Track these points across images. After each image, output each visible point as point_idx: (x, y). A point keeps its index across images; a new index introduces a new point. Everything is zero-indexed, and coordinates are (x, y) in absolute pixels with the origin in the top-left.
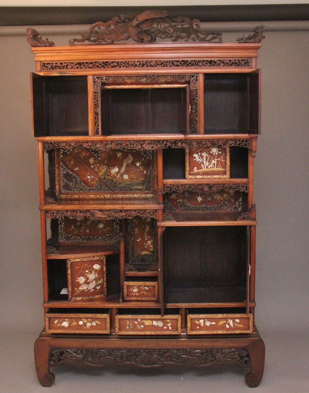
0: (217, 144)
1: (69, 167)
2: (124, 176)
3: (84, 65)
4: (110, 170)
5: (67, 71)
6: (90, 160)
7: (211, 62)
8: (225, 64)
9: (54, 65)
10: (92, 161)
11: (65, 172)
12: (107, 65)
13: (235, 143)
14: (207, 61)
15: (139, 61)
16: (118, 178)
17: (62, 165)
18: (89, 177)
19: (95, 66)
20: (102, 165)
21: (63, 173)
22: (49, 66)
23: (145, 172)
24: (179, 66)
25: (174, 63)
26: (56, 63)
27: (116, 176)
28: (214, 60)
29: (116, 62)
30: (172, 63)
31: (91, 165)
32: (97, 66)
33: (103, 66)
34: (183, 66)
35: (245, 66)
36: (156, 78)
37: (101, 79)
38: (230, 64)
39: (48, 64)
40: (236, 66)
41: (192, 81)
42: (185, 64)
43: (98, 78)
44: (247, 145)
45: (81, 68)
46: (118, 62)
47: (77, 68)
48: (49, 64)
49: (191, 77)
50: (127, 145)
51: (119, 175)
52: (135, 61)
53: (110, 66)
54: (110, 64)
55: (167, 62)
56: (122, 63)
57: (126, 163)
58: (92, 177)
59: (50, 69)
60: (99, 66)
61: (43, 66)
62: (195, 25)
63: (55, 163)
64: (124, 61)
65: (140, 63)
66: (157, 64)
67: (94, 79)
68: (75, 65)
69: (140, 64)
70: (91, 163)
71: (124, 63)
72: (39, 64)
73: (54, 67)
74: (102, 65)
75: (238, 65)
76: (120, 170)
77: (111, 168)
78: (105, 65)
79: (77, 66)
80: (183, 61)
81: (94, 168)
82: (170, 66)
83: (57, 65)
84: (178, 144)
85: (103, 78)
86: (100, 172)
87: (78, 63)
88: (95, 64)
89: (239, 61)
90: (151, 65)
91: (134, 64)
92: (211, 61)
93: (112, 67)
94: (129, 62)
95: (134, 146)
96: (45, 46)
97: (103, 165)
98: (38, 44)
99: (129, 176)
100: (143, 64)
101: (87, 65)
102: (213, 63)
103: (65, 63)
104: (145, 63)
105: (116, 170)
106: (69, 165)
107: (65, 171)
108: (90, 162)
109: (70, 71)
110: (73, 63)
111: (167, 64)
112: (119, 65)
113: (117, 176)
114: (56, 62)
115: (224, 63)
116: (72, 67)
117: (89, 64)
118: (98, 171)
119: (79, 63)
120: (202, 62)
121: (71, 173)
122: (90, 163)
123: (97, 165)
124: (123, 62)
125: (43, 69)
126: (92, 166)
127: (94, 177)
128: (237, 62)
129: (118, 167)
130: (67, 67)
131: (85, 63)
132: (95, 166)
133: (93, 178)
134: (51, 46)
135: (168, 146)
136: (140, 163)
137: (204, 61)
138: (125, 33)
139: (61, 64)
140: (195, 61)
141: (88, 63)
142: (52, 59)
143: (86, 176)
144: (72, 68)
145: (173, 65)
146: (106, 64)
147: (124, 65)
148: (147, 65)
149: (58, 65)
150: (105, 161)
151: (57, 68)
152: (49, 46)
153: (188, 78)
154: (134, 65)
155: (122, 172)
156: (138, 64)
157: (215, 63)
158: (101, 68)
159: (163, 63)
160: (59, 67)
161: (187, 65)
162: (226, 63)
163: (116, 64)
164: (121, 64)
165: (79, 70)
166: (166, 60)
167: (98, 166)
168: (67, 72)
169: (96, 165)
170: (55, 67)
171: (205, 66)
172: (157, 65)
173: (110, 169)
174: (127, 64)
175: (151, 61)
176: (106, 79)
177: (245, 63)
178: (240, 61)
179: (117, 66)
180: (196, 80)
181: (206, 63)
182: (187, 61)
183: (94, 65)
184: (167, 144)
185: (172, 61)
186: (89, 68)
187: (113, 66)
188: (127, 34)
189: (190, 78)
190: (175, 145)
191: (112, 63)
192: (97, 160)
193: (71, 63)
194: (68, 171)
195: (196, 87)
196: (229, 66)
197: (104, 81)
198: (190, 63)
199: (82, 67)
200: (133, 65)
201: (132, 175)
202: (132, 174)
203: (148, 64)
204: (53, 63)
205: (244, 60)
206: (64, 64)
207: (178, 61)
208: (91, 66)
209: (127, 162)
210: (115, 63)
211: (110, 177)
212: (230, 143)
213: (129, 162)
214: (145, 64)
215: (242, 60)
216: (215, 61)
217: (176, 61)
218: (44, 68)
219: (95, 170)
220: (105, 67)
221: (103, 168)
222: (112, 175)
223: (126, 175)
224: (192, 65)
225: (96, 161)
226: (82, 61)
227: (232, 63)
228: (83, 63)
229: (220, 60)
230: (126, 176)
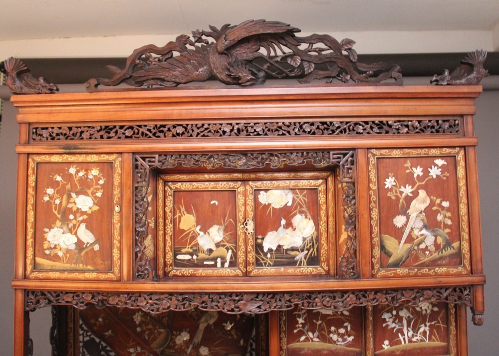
0: (400, 299)
1: (95, 328)
2: (200, 350)
3: (116, 132)
4: (173, 337)
5: (81, 144)
6: (135, 317)
7: (380, 125)
8: (411, 128)
9: (56, 131)
10: (139, 318)
11: (87, 339)
12: (162, 131)
13: (437, 296)
14: (373, 122)
15: (231, 124)
16: (188, 352)
17: (82, 324)
18: (132, 350)
19: (138, 133)
20: (157, 327)
21: (83, 339)
22: (45, 133)
23: (242, 342)
24: (314, 133)
25: (304, 127)
26: (60, 128)
27: (184, 349)
28: (387, 122)
29: (181, 125)
30: (301, 127)
31: (136, 326)
32: (143, 133)
33: (154, 134)
34: (323, 134)
35: (451, 132)
36: (267, 159)
37: (149, 161)
38: (421, 130)
39: (43, 129)
40: (432, 132)
41: (343, 166)
42: (327, 129)
43: (144, 159)
44: (463, 298)
45: (109, 138)
46: (187, 125)
47: (102, 137)
48: (47, 128)
49: (341, 156)
50: (203, 302)
51: (191, 347)
52: (221, 124)
53: (170, 134)
54: (169, 130)
55: (288, 126)
56: (195, 129)
57: (205, 325)
58: (139, 349)
59: (47, 139)
60: (146, 135)
61: (33, 133)
62: (345, 50)
63: (69, 320)
64: (200, 123)
65: (233, 127)
66: (269, 130)
67: (136, 160)
68: (98, 131)
69: (232, 130)
70: (137, 323)
71: (198, 128)
72: (24, 129)
73: (54, 135)
74: (154, 131)
75: (437, 131)
76: (192, 338)
77: (175, 332)
78: (160, 130)
79: (102, 133)
80: (323, 123)
81: (143, 332)
82: (296, 134)
83: (61, 131)
84: (315, 299)
85: (154, 158)
86: (154, 339)
87: (103, 127)
88: (139, 130)
89: (437, 122)
90: (255, 130)
91: (220, 129)
92: (381, 122)
93: (174, 136)
94: (209, 125)
95: (219, 305)
96: (39, 93)
97: (160, 328)
98: (26, 90)
99: (209, 351)
100: (238, 130)
101: (122, 131)
102: (386, 128)
103: (77, 127)
104: (244, 128)
105: (185, 337)
106: (95, 325)
107: (87, 336)
108: (135, 320)
109: (85, 144)
110: (94, 128)
111: (290, 129)
112: (188, 132)
113: (186, 350)
114: (60, 125)
115: (407, 126)
116: (91, 135)
117: (125, 130)
118: (149, 338)
119: (106, 127)
120: (363, 124)
121: (98, 340)
122: (135, 322)
123: (148, 327)
124: (196, 125)
125: (34, 139)
126: (138, 329)
127: (141, 350)
128: (435, 124)
129: (189, 332)
130: (81, 136)
131: (117, 128)
132: (144, 328)
133: (139, 351)
134: (51, 93)
135: (292, 304)
136: (232, 325)
137: (367, 123)
138: (201, 65)
139: (70, 129)
140: (347, 123)
141: (125, 128)
142: (52, 119)
143: (127, 347)
144: (90, 138)
145: (301, 132)
146: (162, 129)
147: (199, 131)
148: (247, 131)
149: (64, 132)
150: (164, 319)
151: (61, 137)
152: (46, 93)
153: (334, 159)
154: (221, 132)
155: (197, 342)
156: (227, 129)
157: (390, 126)
158: (150, 137)
159: (280, 127)
160: (65, 134)
161: (331, 132)
162: (413, 126)
163: (180, 130)
164: (193, 131)
165: (105, 141)
166: (287, 122)
167: (149, 329)
168: (81, 146)
169: (146, 326)
170: (58, 135)
171: (368, 133)
172: (268, 133)
173: (174, 335)
174: (206, 129)
175: (255, 124)
176: (159, 161)
177: (450, 126)
178: (440, 122)
179: (183, 133)
180: (352, 163)
181: (372, 128)
182: (331, 123)
183: (136, 131)
184: (292, 300)
185: (299, 123)
186: (127, 137)
187: (175, 134)
188: (205, 68)
189: (339, 158)
190: (309, 303)
191: (174, 127)
192: (149, 318)
193: (89, 127)
194: (92, 336)
195: (351, 178)
196: (418, 132)
197: (157, 164)
198: (339, 127)
199: (111, 135)
200: (218, 132)
201: (216, 349)
202: (217, 346)
203: (250, 129)
204: (53, 128)
205: (448, 121)
206: (74, 130)
207: (312, 124)
208: (129, 133)
209: (206, 322)
210: (181, 127)
211: (174, 351)
212: (427, 294)
213: (211, 322)
214: (243, 131)
215: (444, 121)
216: (389, 123)
217: (308, 123)
218: (34, 136)
219: (144, 336)
220: (159, 137)
221: (160, 333)
222: (176, 347)
223: (205, 346)
224: (341, 132)
225: (147, 318)
226: (111, 125)
227: (425, 128)
228: (115, 127)
229: (399, 121)
230: (204, 349)
